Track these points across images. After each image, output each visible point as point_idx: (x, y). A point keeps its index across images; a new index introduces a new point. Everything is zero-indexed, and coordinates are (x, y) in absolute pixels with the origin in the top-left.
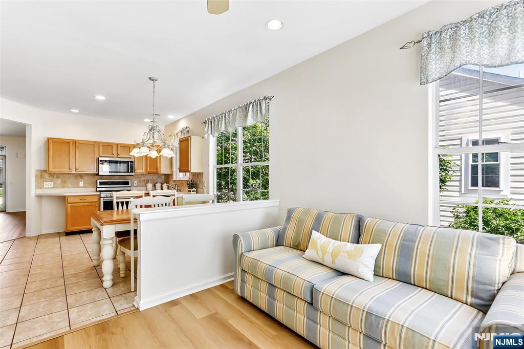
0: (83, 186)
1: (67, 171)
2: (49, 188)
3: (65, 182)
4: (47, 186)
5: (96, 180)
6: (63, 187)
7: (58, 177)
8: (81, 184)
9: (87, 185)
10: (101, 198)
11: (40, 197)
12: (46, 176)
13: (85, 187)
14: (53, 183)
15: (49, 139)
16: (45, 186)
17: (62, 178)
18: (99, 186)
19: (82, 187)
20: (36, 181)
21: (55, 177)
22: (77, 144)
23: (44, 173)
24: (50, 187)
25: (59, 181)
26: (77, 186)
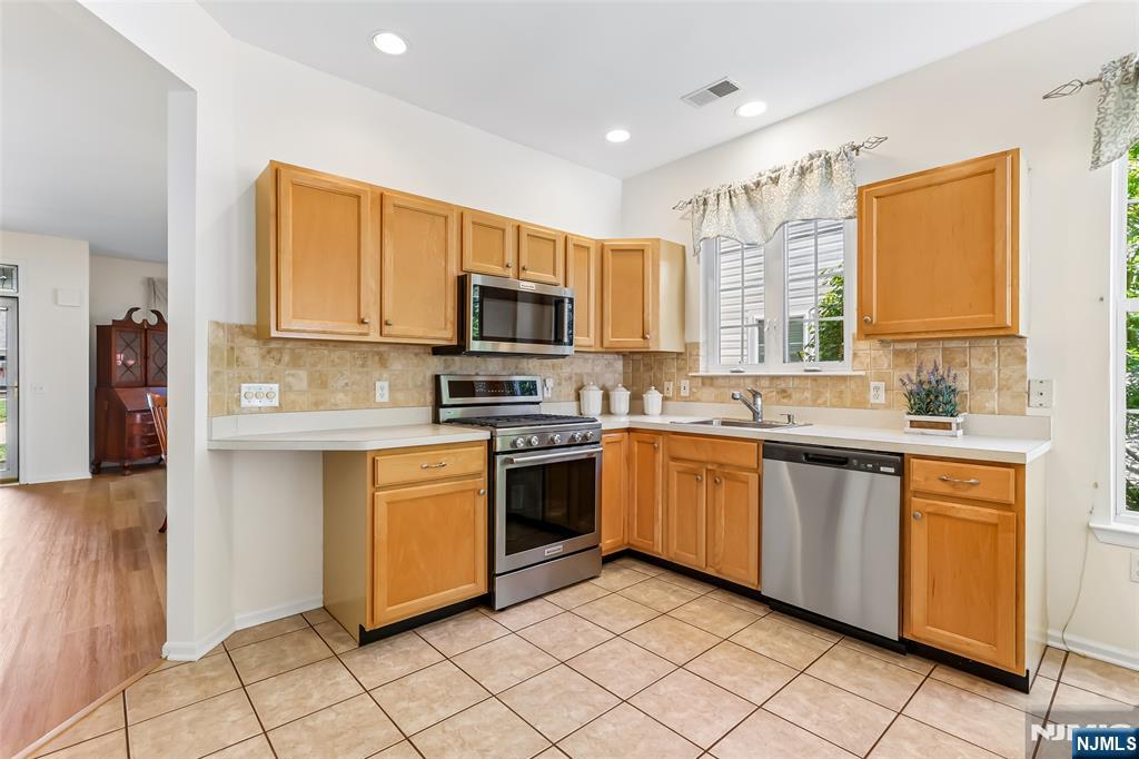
0: (386, 399)
1: (349, 330)
2: (260, 410)
3: (324, 385)
4: (256, 403)
5: (429, 374)
6: (317, 405)
7: (296, 362)
8: (382, 392)
9: (400, 396)
10: (499, 459)
11: (224, 455)
12: (251, 351)
13: (394, 404)
14: (275, 387)
15: (276, 171)
16: (244, 403)
17: (314, 365)
18: (446, 399)
19: (382, 406)
20: (214, 376)
21: (286, 358)
22: (389, 210)
23: (240, 341)
24: (266, 403)
25: (300, 379)
26: (365, 400)
